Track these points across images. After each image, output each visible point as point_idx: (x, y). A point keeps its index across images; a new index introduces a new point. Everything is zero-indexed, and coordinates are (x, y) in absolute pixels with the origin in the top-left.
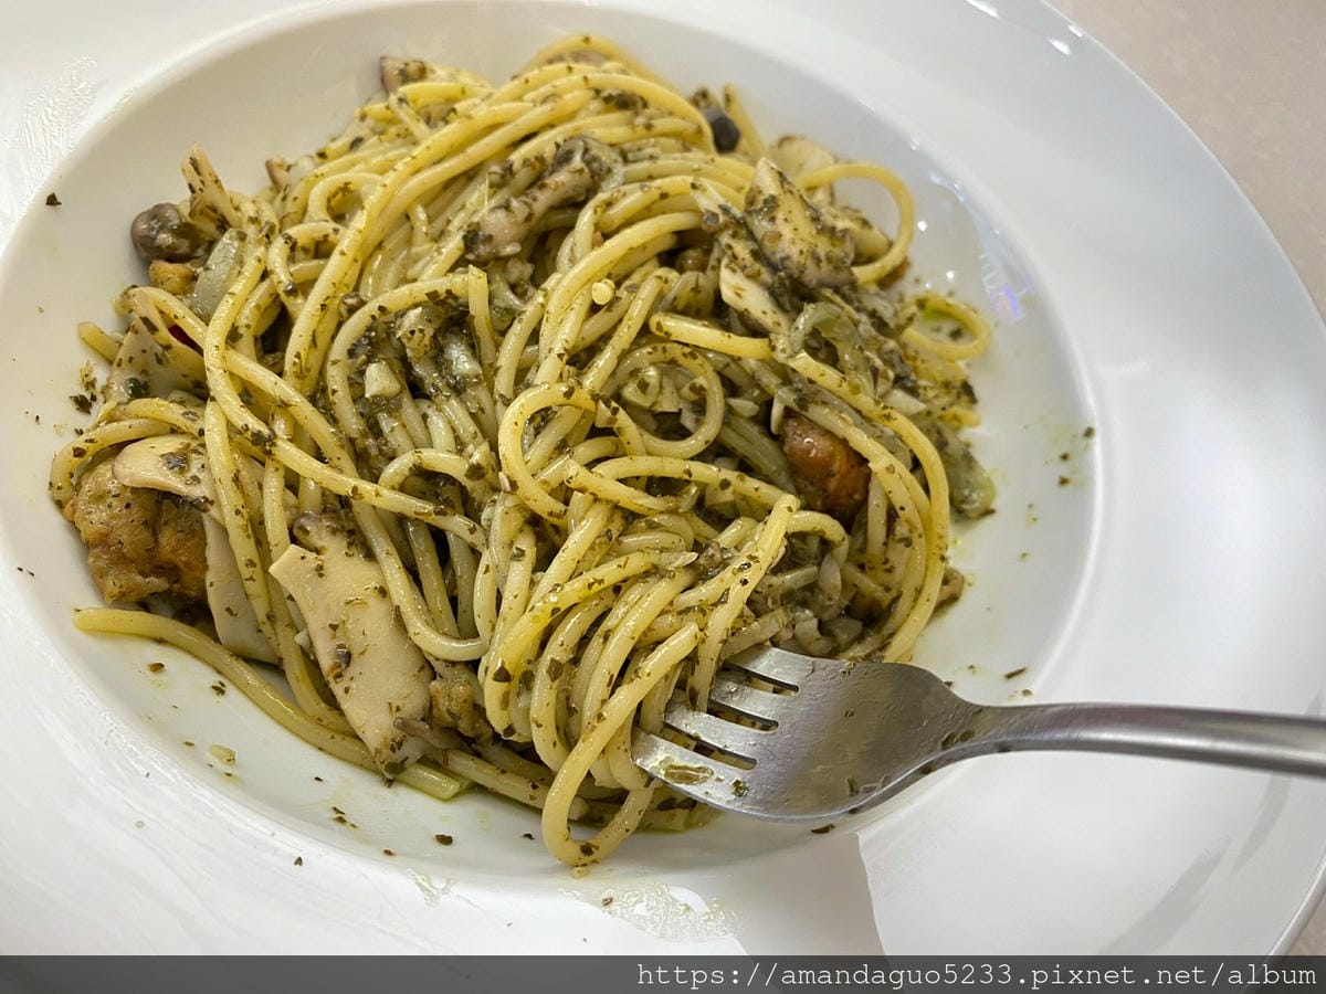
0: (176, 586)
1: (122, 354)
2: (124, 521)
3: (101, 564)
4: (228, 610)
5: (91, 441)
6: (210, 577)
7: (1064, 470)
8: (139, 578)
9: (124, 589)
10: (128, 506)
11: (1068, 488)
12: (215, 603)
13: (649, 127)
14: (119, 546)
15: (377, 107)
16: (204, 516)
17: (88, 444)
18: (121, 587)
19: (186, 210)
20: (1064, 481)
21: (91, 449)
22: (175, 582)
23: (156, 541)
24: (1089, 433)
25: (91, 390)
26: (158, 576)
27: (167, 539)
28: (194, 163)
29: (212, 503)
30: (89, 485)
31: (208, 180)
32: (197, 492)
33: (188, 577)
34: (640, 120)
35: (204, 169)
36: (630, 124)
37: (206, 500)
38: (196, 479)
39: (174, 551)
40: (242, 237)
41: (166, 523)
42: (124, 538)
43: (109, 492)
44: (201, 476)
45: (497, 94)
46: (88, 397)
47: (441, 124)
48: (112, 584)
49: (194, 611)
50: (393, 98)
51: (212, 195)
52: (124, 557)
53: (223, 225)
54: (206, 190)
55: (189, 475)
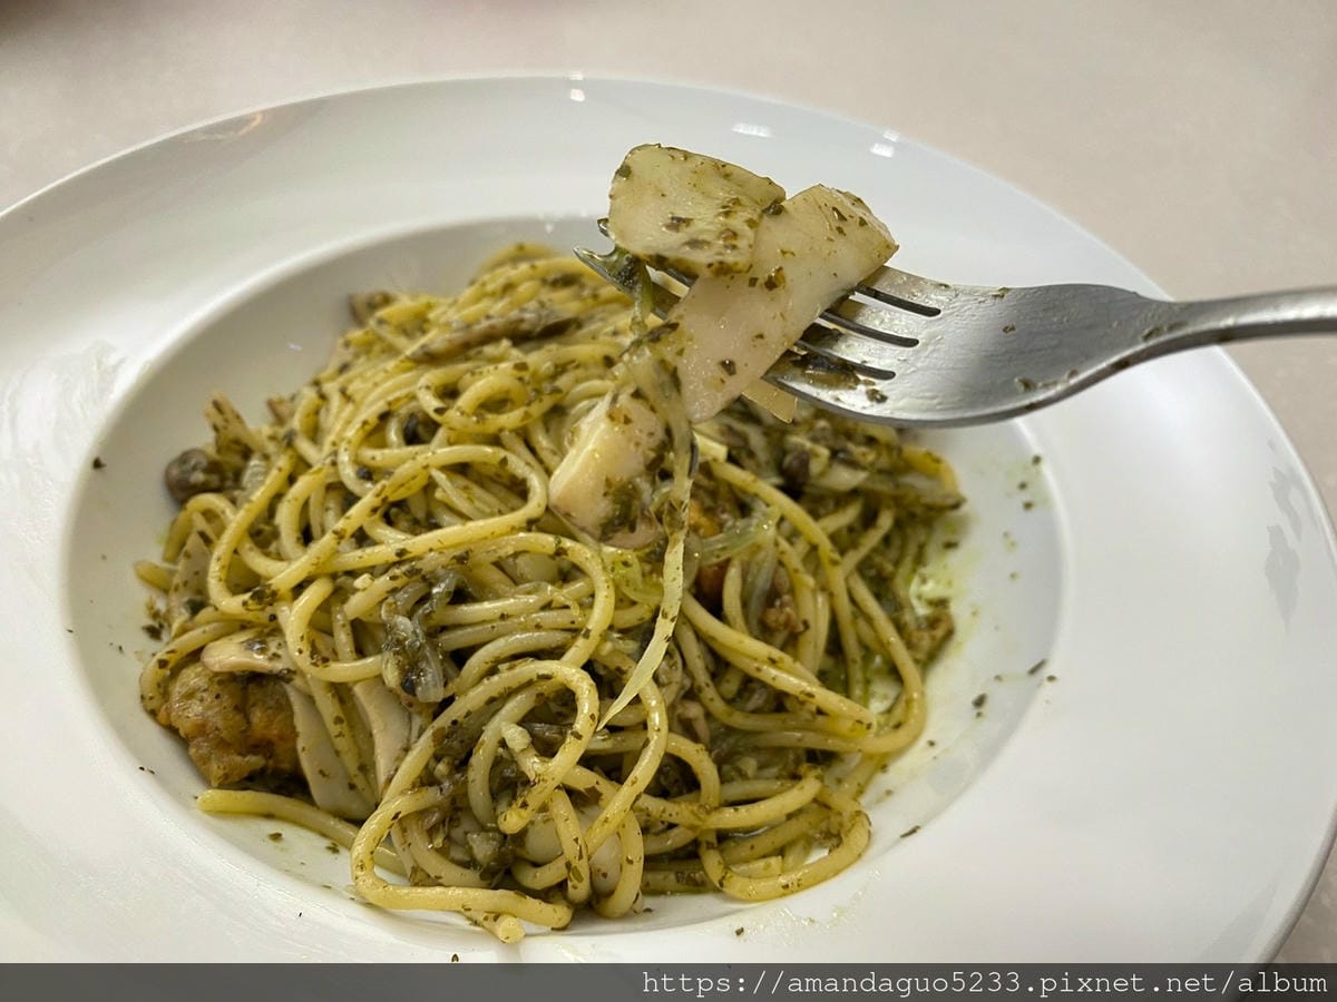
0: (271, 762)
1: (177, 580)
2: (217, 709)
3: (204, 751)
4: (321, 772)
5: (172, 652)
6: (300, 744)
7: (1025, 496)
8: (238, 759)
9: (226, 771)
10: (218, 697)
11: (1034, 512)
12: (308, 768)
13: (595, 296)
14: (217, 732)
15: (356, 334)
16: (288, 688)
17: (170, 655)
18: (225, 768)
19: (211, 451)
20: (1028, 506)
21: (173, 659)
22: (270, 757)
23: (249, 722)
24: (1037, 460)
25: (158, 620)
26: (255, 754)
27: (257, 716)
28: (217, 406)
29: (295, 672)
30: (177, 689)
31: (230, 416)
32: (278, 666)
33: (281, 748)
34: (586, 293)
35: (226, 409)
36: (578, 297)
37: (289, 671)
38: (276, 656)
39: (266, 727)
40: (266, 457)
41: (254, 705)
42: (220, 724)
43: (199, 689)
44: (280, 652)
45: (461, 299)
46: (157, 626)
47: (418, 334)
48: (216, 769)
49: (290, 783)
50: (372, 322)
51: (234, 430)
52: (222, 740)
53: (247, 453)
54: (230, 428)
55: (270, 653)
